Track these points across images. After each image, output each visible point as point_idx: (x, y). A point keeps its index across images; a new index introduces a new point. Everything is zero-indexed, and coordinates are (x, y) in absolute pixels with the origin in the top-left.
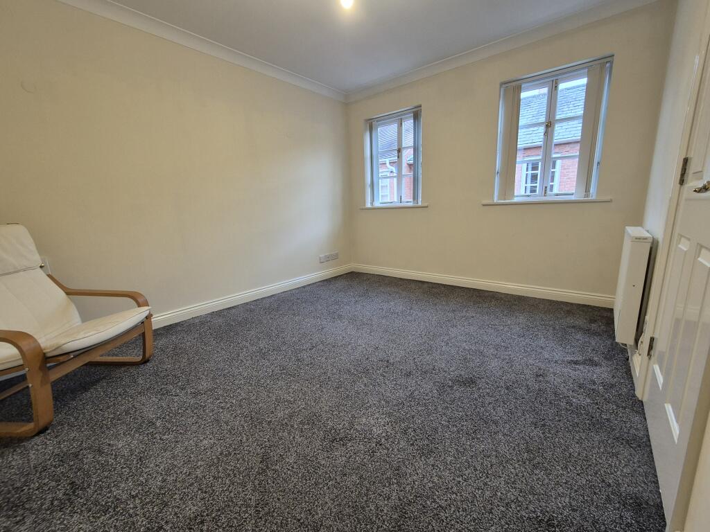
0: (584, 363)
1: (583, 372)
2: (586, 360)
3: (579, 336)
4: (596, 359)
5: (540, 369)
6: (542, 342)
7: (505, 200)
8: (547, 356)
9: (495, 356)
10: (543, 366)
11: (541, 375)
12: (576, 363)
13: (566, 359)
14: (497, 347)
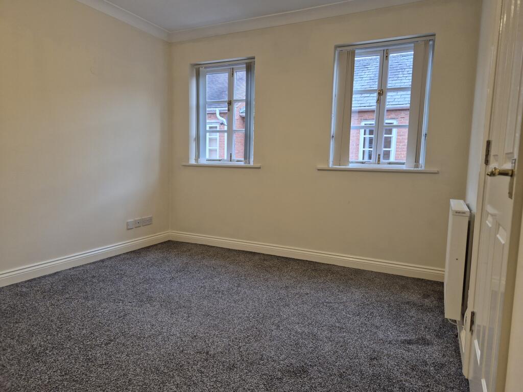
0: (417, 342)
1: (416, 353)
2: (419, 339)
3: (413, 312)
4: (428, 337)
5: (374, 351)
6: (377, 321)
7: (340, 166)
8: (381, 336)
9: (329, 338)
10: (377, 348)
11: (375, 358)
12: (410, 342)
13: (399, 339)
14: (331, 328)
